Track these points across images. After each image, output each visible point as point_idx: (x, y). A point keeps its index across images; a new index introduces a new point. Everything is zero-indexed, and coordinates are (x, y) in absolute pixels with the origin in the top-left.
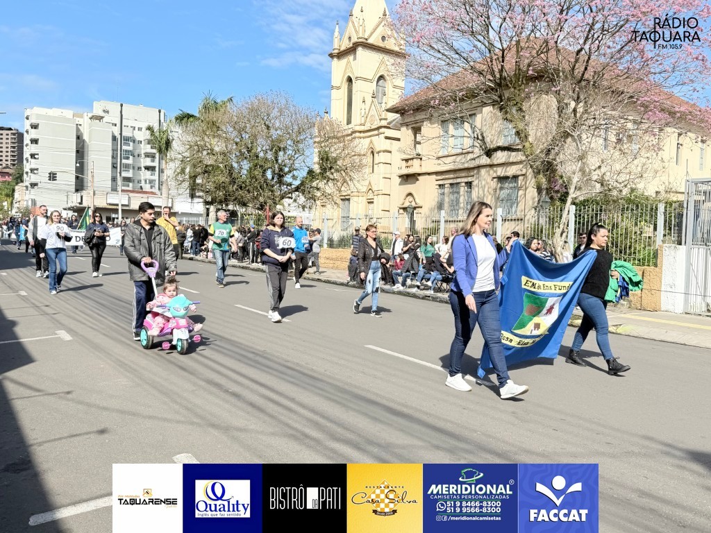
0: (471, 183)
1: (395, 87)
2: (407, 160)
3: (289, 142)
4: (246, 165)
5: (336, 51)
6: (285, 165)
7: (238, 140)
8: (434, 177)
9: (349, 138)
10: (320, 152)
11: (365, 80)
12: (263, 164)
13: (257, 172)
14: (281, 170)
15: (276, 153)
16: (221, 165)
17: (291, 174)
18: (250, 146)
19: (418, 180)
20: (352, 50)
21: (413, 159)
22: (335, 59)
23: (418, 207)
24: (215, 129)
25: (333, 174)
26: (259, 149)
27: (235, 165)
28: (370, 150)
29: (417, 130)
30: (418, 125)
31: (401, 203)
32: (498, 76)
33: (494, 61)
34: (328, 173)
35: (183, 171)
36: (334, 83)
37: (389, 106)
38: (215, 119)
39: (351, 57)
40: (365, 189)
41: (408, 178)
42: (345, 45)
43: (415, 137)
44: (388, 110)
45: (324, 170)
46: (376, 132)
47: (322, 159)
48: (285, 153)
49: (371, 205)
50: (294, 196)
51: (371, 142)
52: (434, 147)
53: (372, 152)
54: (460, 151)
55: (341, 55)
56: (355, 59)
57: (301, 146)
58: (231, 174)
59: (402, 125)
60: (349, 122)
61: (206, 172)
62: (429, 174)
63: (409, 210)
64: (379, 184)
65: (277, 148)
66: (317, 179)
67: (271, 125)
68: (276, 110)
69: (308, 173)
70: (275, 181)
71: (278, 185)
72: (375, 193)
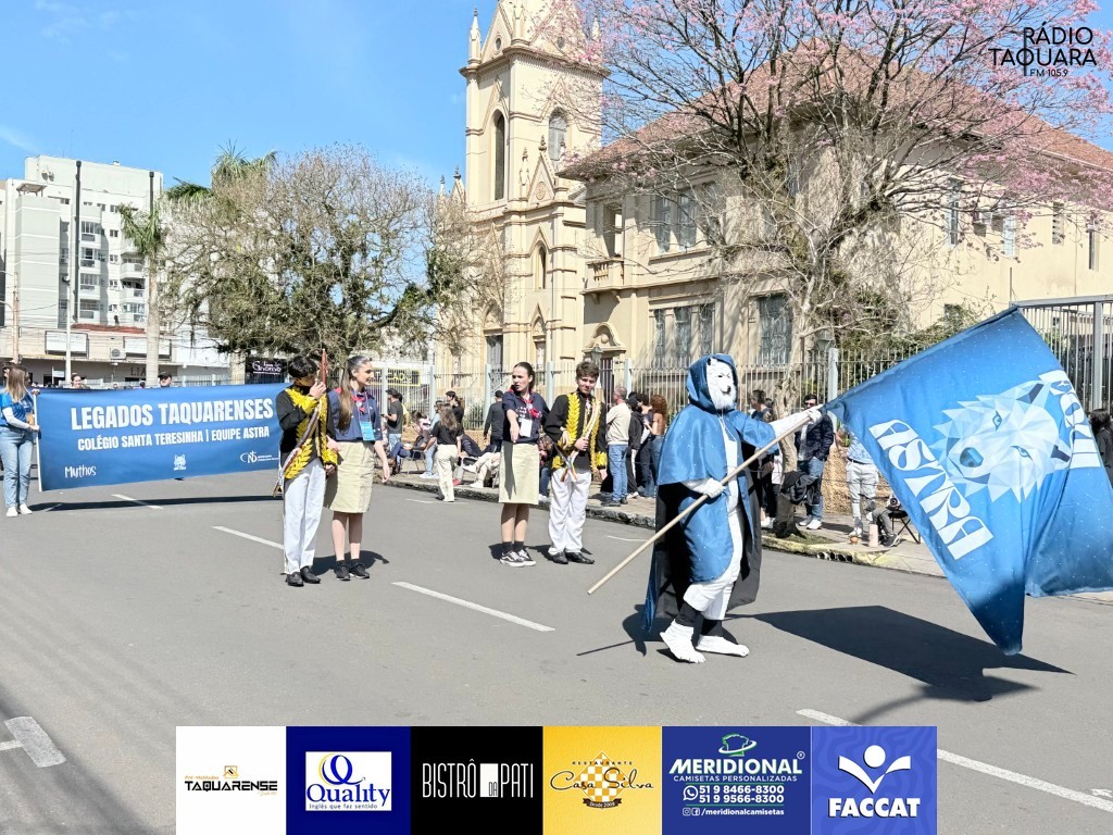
0: (709, 306)
1: (584, 130)
2: (596, 266)
5: (475, 65)
6: (365, 278)
8: (645, 299)
9: (500, 223)
11: (528, 117)
14: (355, 287)
17: (377, 294)
19: (618, 303)
23: (620, 352)
28: (536, 248)
31: (588, 343)
34: (445, 292)
36: (471, 124)
40: (527, 317)
42: (491, 53)
46: (547, 214)
47: (431, 266)
51: (539, 232)
53: (542, 251)
55: (483, 72)
59: (588, 201)
60: (499, 194)
62: (638, 291)
64: (555, 309)
65: (347, 247)
66: (424, 303)
67: (337, 205)
68: (344, 178)
69: (406, 292)
70: (347, 305)
71: (355, 313)
72: (549, 326)
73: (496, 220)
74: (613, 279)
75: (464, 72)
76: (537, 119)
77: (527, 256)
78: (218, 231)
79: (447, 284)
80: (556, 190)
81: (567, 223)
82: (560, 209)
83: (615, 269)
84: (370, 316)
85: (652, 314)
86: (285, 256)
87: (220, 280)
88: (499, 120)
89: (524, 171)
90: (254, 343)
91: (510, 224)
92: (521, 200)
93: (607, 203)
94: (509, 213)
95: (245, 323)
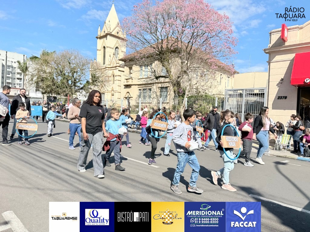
0: (150, 89)
1: (122, 51)
2: (127, 79)
3: (79, 69)
4: (60, 78)
5: (99, 36)
6: (77, 79)
7: (57, 68)
8: (137, 86)
9: (104, 70)
10: (92, 74)
11: (110, 48)
12: (67, 78)
13: (65, 81)
14: (75, 80)
15: (73, 73)
16: (49, 78)
17: (79, 83)
18: (62, 70)
19: (131, 87)
20: (105, 36)
21: (129, 79)
22: (99, 39)
23: (131, 97)
24: (47, 63)
25: (97, 83)
26: (66, 72)
27: (55, 78)
28: (112, 75)
29: (131, 68)
30: (131, 66)
31: (125, 95)
32: (160, 50)
33: (159, 44)
34: (95, 83)
35: (32, 80)
36: (98, 48)
37: (120, 58)
38: (47, 59)
39: (105, 39)
40: (110, 90)
41: (127, 86)
42: (103, 34)
43: (130, 71)
44: (120, 60)
45: (93, 81)
46: (115, 68)
47: (93, 77)
48: (77, 74)
49: (113, 96)
50: (80, 91)
51: (113, 72)
52: (137, 75)
53: (113, 76)
54: (147, 77)
55: (101, 38)
56: (106, 39)
57: (83, 71)
58: (53, 81)
59: (125, 66)
60: (104, 64)
61: (42, 80)
62: (135, 85)
63: (128, 98)
64: (116, 88)
65: (73, 71)
66: (91, 85)
67: (71, 62)
68: (73, 56)
69: (87, 82)
70: (72, 85)
71: (74, 87)
72: (115, 91)
73: (104, 69)
74: (130, 83)
75: (97, 38)
76: (113, 48)
77: (110, 77)
78: (43, 67)
79: (96, 80)
80: (117, 63)
81: (119, 71)
82: (117, 67)
83: (130, 80)
84: (77, 87)
85: (139, 90)
86: (58, 73)
87: (43, 78)
88: (104, 47)
89: (110, 59)
90: (51, 92)
91: (106, 70)
92: (109, 65)
93: (129, 66)
94: (107, 68)
95: (49, 87)
